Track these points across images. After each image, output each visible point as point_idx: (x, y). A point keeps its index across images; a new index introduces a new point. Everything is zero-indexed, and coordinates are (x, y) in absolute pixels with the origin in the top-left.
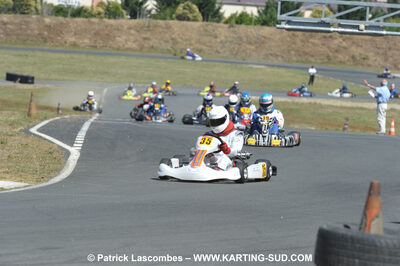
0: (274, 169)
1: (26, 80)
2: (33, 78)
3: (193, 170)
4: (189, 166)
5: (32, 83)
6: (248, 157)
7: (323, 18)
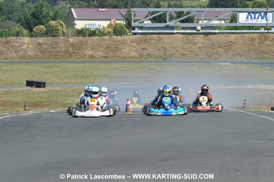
1: (40, 85)
5: (45, 87)
7: (168, 23)
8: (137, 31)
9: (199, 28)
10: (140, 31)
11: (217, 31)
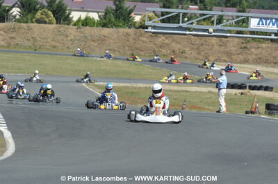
7: (181, 24)
8: (150, 30)
9: (211, 30)
10: (153, 31)
11: (229, 35)
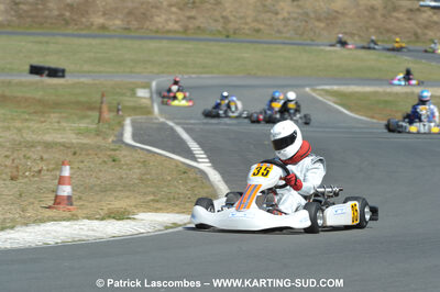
0: (374, 211)
1: (55, 73)
2: (63, 71)
3: (238, 214)
4: (233, 209)
5: (63, 76)
6: (336, 194)
